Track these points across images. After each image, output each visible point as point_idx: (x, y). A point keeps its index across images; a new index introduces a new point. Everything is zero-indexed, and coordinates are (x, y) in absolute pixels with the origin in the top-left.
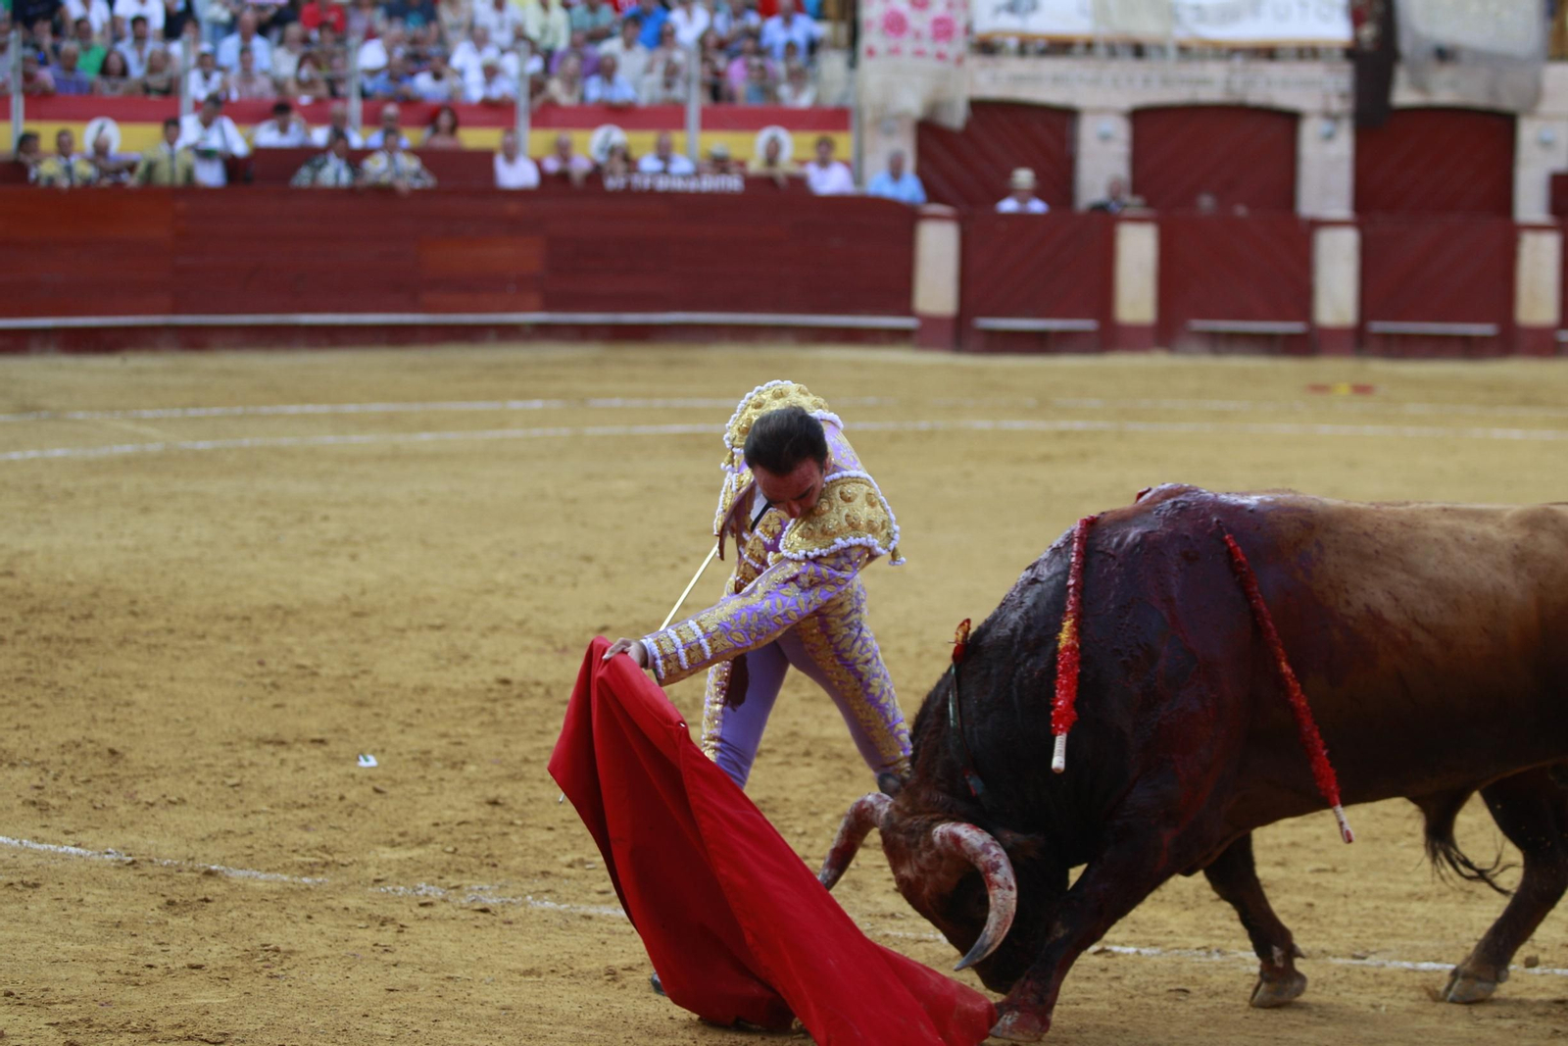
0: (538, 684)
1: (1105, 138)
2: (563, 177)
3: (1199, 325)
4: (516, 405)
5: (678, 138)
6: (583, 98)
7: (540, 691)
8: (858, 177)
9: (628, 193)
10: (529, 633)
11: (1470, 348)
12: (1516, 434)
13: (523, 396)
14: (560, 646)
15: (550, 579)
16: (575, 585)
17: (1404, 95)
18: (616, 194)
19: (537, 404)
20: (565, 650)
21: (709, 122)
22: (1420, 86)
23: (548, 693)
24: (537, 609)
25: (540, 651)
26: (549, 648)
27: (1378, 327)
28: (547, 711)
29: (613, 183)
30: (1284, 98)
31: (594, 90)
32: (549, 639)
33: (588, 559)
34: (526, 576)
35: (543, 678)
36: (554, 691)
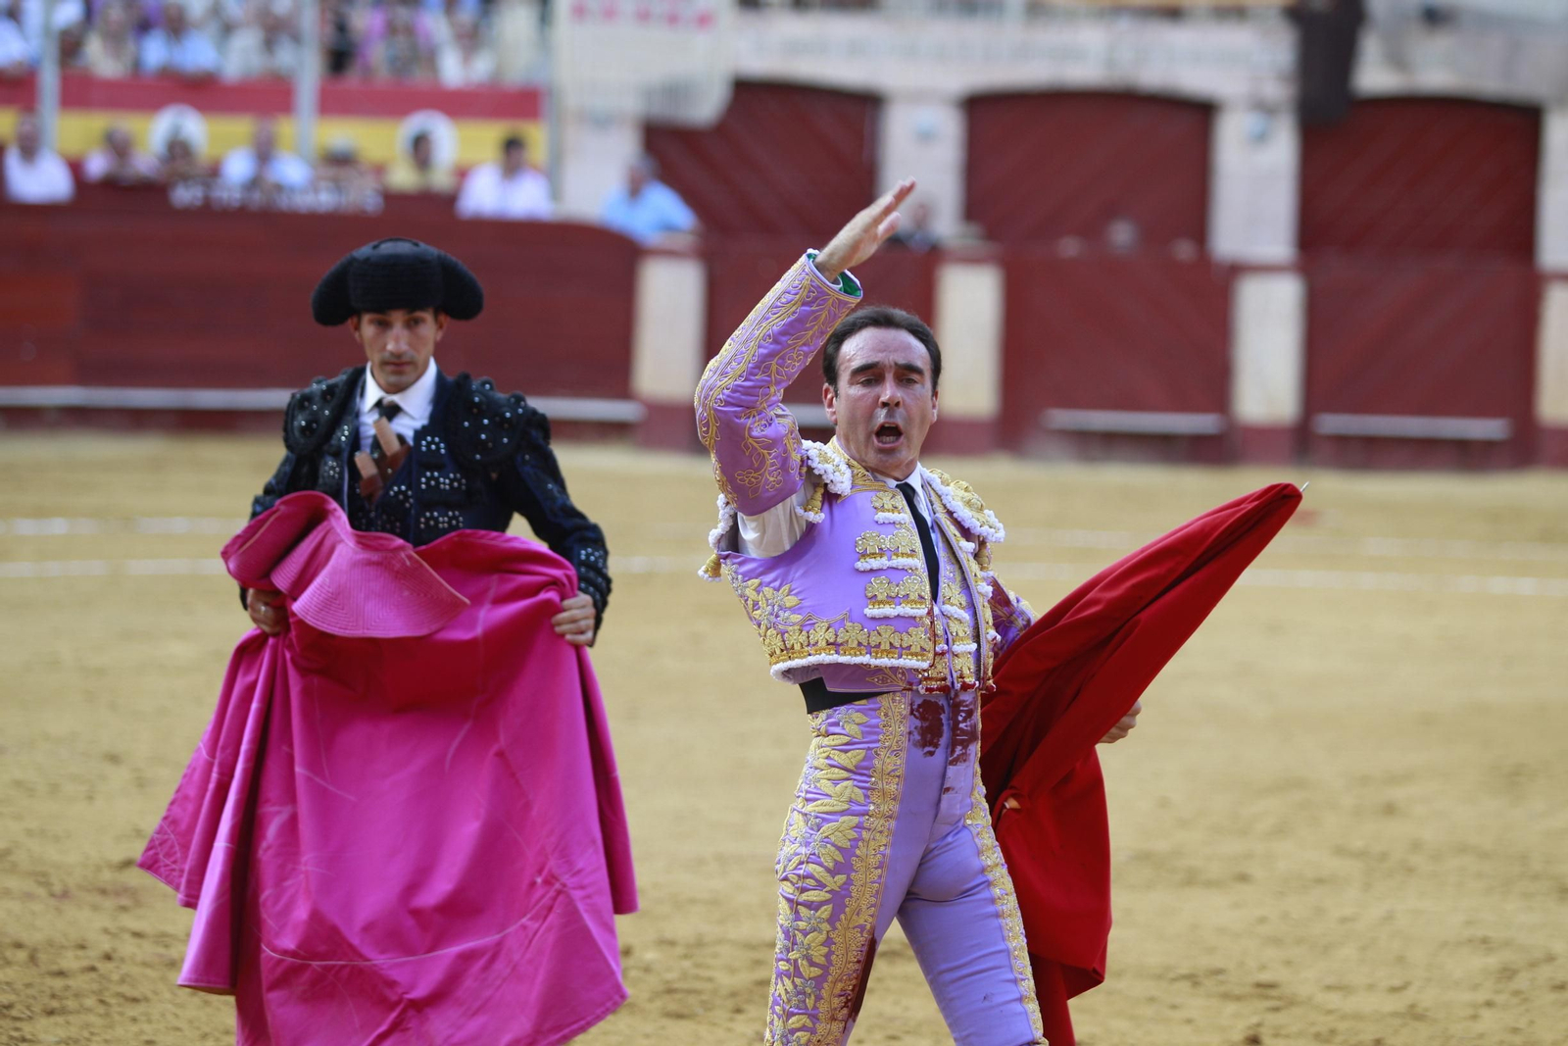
0: (19, 945)
1: (926, 137)
2: (111, 185)
3: (1063, 418)
4: (26, 527)
5: (287, 129)
6: (137, 65)
7: (22, 955)
8: (555, 193)
9: (209, 212)
10: (14, 869)
11: (1468, 457)
12: (1526, 586)
13: (40, 513)
14: (57, 888)
15: (54, 789)
16: (90, 798)
17: (1374, 76)
18: (187, 213)
19: (58, 526)
20: (65, 895)
21: (331, 104)
22: (1397, 60)
23: (33, 959)
24: (30, 833)
25: (29, 896)
26: (41, 891)
27: (1331, 423)
28: (28, 985)
29: (185, 195)
30: (1192, 79)
31: (155, 52)
32: (42, 878)
33: (114, 759)
34: (18, 784)
35: (25, 937)
36: (42, 957)
